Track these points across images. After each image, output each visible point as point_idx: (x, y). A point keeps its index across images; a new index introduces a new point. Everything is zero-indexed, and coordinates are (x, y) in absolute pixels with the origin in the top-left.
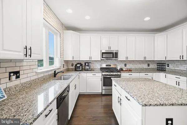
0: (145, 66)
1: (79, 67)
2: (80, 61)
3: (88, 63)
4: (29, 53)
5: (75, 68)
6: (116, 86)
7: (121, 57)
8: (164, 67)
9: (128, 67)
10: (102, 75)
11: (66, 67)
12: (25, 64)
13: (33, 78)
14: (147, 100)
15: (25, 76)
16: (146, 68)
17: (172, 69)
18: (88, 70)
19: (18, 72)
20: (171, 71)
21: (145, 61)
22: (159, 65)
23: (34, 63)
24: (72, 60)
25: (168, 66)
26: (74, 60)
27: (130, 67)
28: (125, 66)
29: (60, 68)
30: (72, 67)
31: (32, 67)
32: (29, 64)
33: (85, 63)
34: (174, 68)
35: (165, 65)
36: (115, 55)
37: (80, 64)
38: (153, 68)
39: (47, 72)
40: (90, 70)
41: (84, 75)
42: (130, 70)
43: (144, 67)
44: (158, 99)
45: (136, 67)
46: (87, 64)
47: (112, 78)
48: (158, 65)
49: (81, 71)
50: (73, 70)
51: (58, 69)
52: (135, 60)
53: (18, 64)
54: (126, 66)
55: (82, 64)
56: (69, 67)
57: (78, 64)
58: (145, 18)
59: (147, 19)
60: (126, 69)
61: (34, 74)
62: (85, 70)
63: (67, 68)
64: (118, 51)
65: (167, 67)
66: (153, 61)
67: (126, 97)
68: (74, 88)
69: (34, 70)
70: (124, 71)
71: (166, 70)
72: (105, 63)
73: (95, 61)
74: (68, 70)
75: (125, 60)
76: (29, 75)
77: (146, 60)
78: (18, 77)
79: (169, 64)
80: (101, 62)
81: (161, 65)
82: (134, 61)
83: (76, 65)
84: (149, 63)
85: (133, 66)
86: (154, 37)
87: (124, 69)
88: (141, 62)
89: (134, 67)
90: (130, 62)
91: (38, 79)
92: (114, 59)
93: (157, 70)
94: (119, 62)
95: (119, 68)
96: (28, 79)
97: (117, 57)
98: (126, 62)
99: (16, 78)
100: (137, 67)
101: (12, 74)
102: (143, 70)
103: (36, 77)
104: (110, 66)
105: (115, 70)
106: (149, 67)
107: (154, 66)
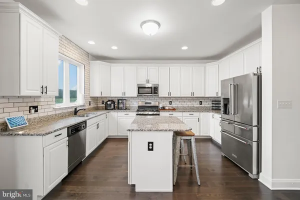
0: (196, 104)
1: (111, 105)
2: (112, 97)
3: (122, 100)
4: (45, 91)
5: (106, 106)
7: (162, 93)
8: (219, 105)
9: (173, 106)
11: (92, 106)
12: (42, 100)
13: (50, 114)
15: (43, 111)
16: (197, 107)
18: (122, 109)
19: (37, 107)
22: (215, 102)
23: (51, 99)
24: (100, 96)
26: (103, 96)
29: (84, 106)
30: (102, 105)
31: (49, 103)
32: (46, 100)
33: (118, 100)
35: (219, 102)
37: (112, 101)
38: (207, 107)
39: (66, 108)
40: (124, 109)
41: (115, 114)
42: (174, 109)
43: (195, 106)
45: (184, 106)
46: (120, 101)
48: (213, 102)
49: (112, 109)
50: (103, 109)
51: (81, 106)
53: (36, 100)
54: (171, 104)
55: (113, 101)
56: (98, 106)
57: (109, 101)
58: (182, 46)
59: (185, 48)
61: (52, 109)
62: (118, 109)
63: (95, 106)
64: (158, 85)
66: (207, 97)
68: (96, 127)
69: (52, 106)
74: (97, 109)
76: (46, 110)
78: (36, 111)
83: (106, 103)
84: (201, 100)
86: (205, 68)
87: (167, 108)
90: (177, 98)
91: (56, 115)
93: (212, 109)
94: (161, 98)
95: (161, 107)
96: (45, 114)
97: (157, 93)
98: (171, 98)
99: (35, 112)
101: (32, 108)
102: (193, 109)
103: (54, 113)
104: (151, 103)
106: (200, 105)
107: (208, 104)
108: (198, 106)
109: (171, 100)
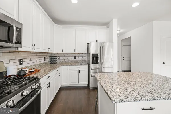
17: (62, 61)
20: (61, 63)
25: (58, 59)
34: (64, 60)
48: (50, 58)
71: (57, 62)
79: (59, 57)
93: (50, 63)
106: (45, 61)
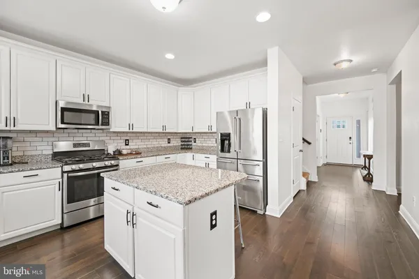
0: (164, 143)
6: (117, 190)
7: (117, 124)
8: (190, 143)
9: (132, 147)
10: (63, 172)
14: (189, 194)
16: (165, 147)
17: (199, 146)
20: (198, 149)
21: (163, 133)
25: (194, 142)
27: (137, 147)
28: (126, 145)
34: (201, 145)
35: (191, 140)
36: (102, 118)
38: (176, 146)
40: (6, 165)
42: (137, 153)
43: (163, 145)
44: (201, 189)
47: (102, 175)
52: (146, 131)
54: (128, 145)
59: (170, 56)
60: (129, 152)
64: (110, 107)
65: (194, 144)
66: (176, 133)
67: (150, 204)
70: (126, 155)
71: (193, 147)
72: (72, 139)
73: (31, 132)
75: (128, 130)
77: (167, 131)
79: (195, 139)
80: (56, 135)
81: (186, 140)
82: (144, 133)
84: (168, 136)
85: (143, 143)
86: (177, 91)
87: (124, 152)
88: (157, 135)
89: (145, 146)
90: (138, 135)
92: (100, 127)
93: (182, 149)
94: (112, 135)
95: (111, 151)
97: (108, 124)
98: (128, 135)
100: (150, 146)
105: (101, 154)
106: (169, 145)
107: (176, 142)
108: (166, 145)
109: (127, 137)
